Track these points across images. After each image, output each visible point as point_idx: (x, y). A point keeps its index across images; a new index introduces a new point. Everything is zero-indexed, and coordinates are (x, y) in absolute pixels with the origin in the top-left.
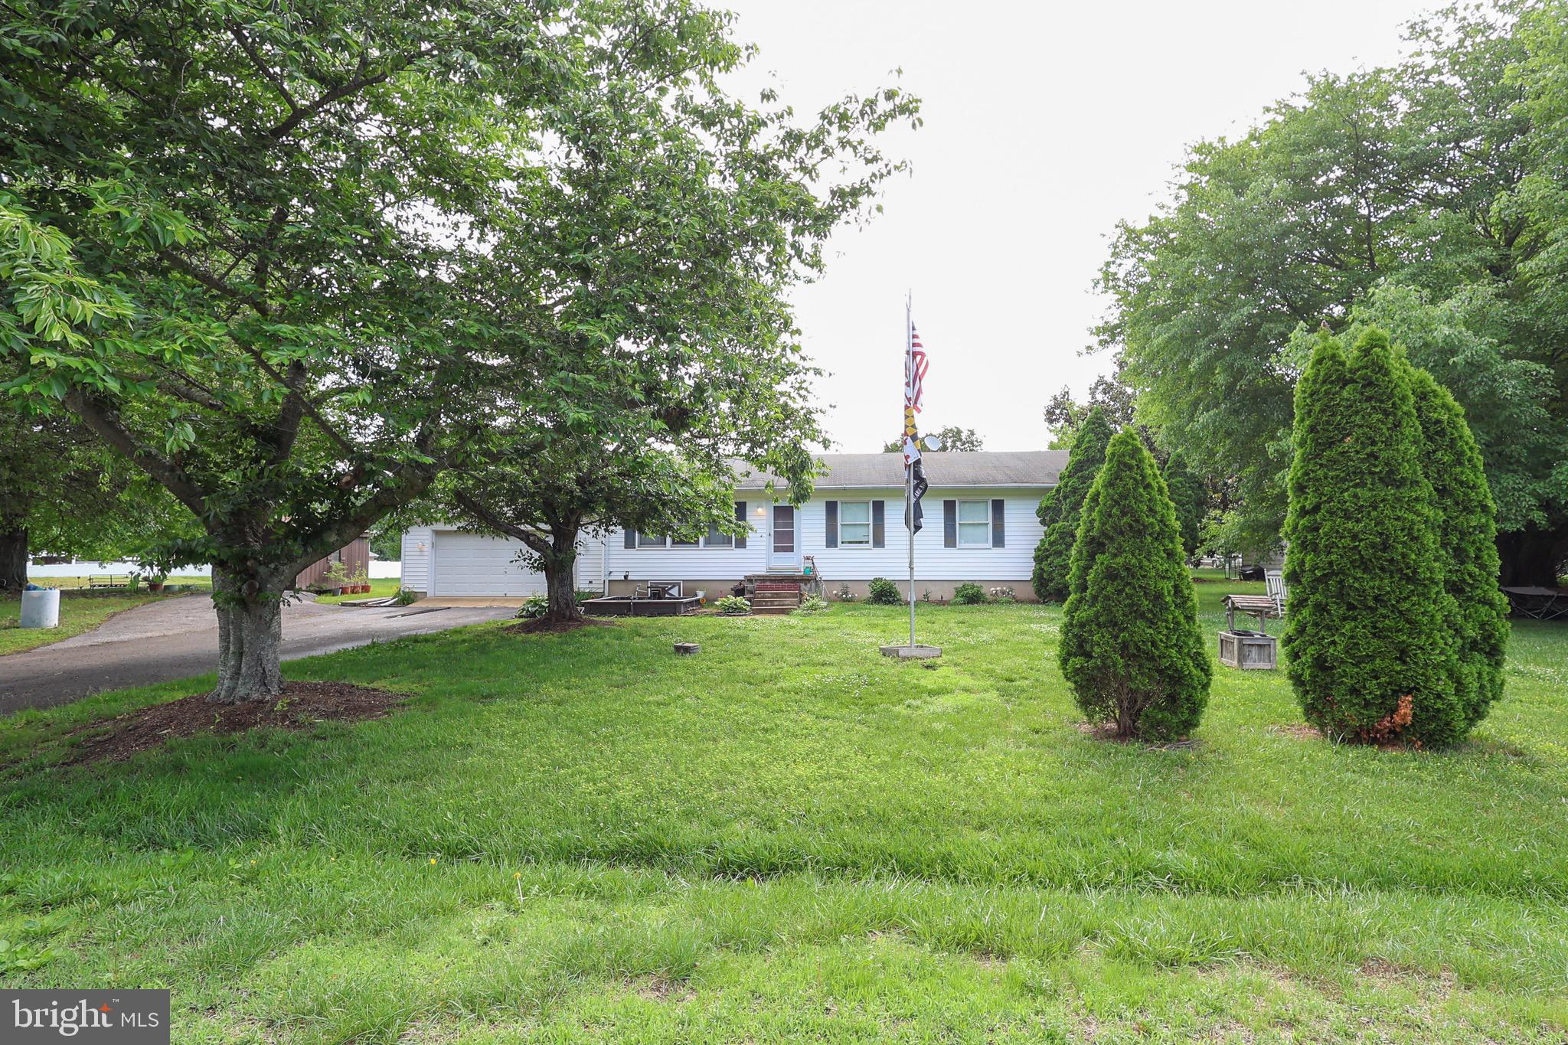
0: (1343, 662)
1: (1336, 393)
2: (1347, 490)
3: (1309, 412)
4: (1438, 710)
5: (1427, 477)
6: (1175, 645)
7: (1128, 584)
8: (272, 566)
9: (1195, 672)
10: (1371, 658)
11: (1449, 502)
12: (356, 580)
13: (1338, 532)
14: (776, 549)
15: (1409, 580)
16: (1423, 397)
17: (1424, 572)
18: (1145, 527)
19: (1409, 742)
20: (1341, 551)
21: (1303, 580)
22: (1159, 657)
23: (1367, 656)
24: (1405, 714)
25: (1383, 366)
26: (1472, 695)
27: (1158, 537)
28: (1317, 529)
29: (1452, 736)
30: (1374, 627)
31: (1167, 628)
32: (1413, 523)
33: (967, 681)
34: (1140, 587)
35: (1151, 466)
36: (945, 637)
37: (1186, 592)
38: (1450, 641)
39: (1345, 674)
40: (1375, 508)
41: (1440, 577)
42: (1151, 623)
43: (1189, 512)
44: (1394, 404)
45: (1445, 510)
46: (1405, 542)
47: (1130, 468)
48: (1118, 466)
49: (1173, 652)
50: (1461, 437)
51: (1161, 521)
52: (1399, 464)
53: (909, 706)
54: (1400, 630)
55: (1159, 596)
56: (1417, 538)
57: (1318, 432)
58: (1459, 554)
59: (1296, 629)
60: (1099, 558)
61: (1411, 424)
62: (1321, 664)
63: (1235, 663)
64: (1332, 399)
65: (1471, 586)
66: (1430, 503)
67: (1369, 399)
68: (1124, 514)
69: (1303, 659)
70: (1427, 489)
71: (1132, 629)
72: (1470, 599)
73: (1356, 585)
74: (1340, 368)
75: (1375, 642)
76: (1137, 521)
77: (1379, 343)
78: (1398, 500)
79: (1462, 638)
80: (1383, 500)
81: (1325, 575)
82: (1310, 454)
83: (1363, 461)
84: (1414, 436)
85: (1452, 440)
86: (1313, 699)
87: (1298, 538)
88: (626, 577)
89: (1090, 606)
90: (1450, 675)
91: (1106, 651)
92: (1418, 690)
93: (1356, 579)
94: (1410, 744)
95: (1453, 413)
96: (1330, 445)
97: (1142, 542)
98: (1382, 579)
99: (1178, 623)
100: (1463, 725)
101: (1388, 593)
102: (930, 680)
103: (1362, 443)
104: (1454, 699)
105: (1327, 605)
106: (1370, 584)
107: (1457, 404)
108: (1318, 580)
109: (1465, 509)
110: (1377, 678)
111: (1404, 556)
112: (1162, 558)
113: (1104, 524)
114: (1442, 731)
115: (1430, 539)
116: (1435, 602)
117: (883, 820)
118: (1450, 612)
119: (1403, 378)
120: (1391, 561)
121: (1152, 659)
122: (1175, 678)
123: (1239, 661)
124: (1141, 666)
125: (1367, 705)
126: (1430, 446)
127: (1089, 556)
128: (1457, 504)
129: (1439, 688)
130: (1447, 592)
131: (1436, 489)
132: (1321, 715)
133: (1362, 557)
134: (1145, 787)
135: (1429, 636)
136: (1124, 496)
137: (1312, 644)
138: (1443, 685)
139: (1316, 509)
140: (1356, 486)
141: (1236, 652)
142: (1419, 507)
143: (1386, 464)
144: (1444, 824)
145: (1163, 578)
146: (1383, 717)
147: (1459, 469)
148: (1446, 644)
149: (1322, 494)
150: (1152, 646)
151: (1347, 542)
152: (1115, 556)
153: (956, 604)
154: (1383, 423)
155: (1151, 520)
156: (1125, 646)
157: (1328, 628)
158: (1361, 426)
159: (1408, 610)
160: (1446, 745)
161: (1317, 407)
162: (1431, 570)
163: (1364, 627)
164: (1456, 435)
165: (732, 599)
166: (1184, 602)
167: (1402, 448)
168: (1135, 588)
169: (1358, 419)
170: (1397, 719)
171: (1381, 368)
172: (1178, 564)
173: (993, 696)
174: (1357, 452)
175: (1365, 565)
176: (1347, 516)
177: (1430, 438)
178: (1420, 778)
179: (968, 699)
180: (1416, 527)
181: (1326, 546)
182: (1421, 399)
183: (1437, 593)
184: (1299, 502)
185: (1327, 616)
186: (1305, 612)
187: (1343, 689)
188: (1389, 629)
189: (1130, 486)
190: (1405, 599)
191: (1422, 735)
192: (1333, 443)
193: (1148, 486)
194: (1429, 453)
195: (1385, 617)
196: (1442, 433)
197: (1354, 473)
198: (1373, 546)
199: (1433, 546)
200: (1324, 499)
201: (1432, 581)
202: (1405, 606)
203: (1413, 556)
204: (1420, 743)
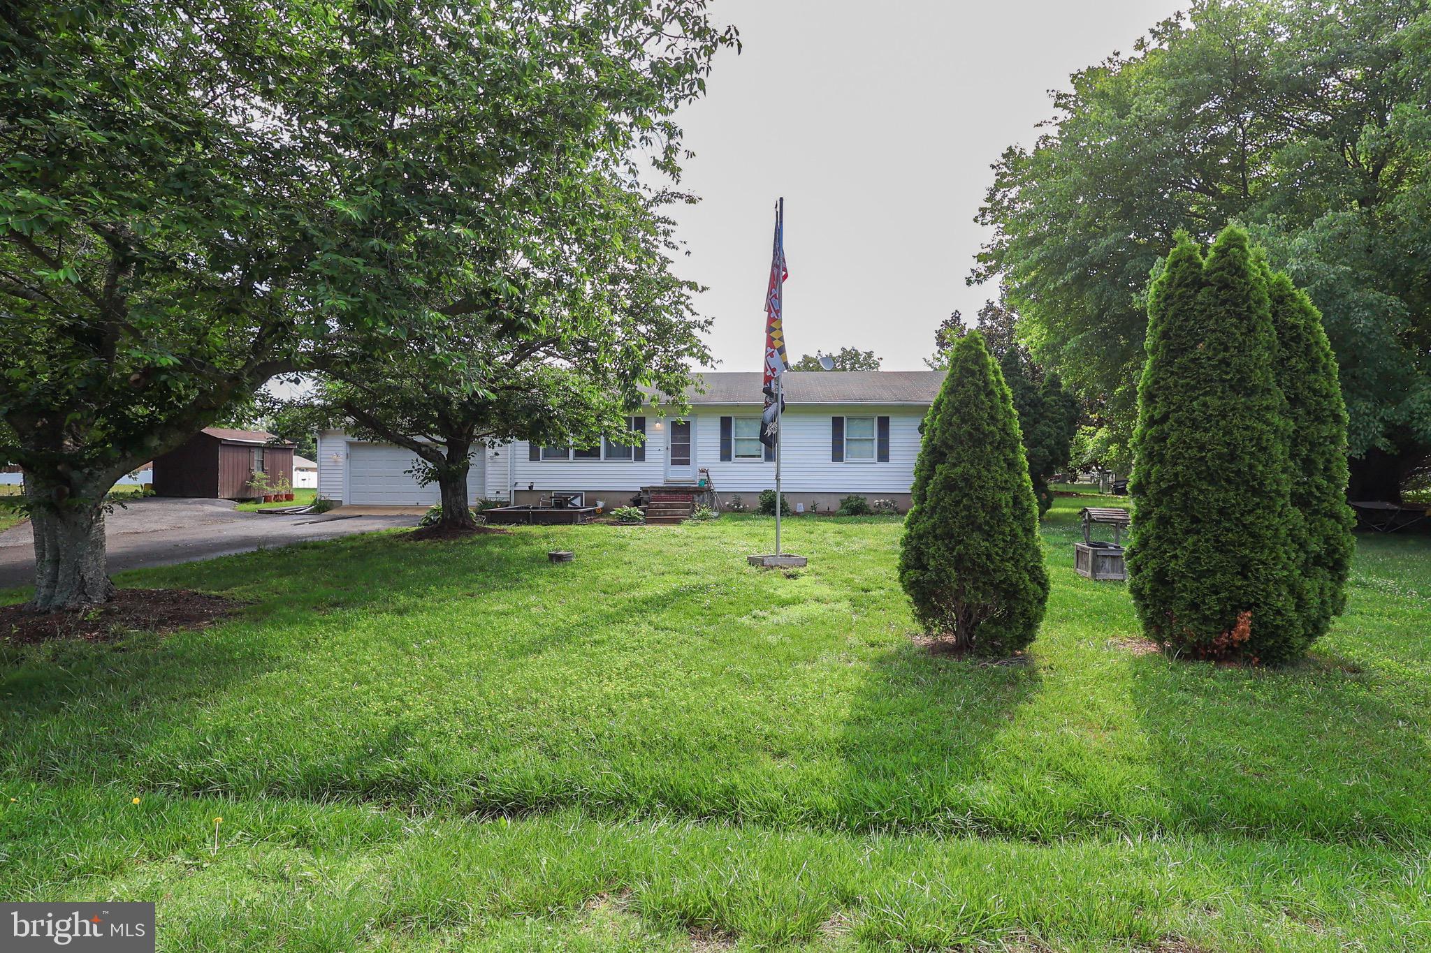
0: (1183, 576)
1: (1191, 297)
2: (1196, 398)
3: (1163, 316)
4: (1277, 627)
5: (1279, 385)
6: (1012, 558)
7: (966, 495)
8: (86, 471)
9: (1032, 586)
10: (1211, 572)
11: (1301, 411)
12: (280, 489)
13: (1185, 442)
14: (674, 463)
15: (1255, 492)
16: (1280, 300)
17: (1270, 484)
18: (986, 436)
19: (1246, 658)
20: (1187, 462)
21: (1148, 492)
22: (994, 571)
23: (1208, 570)
24: (1243, 630)
25: (1239, 267)
26: (1313, 611)
27: (999, 446)
28: (1164, 440)
29: (1290, 653)
30: (1217, 541)
31: (1004, 541)
32: (1262, 432)
33: (824, 591)
34: (978, 498)
35: (996, 372)
36: (817, 547)
37: (1026, 503)
38: (1293, 555)
39: (1185, 589)
40: (1224, 417)
41: (1287, 489)
42: (988, 536)
43: (1062, 429)
44: (1249, 307)
45: (1296, 419)
46: (1252, 453)
47: (973, 373)
48: (960, 372)
49: (1009, 565)
50: (1317, 343)
51: (1003, 430)
52: (1251, 371)
53: (755, 617)
54: (1244, 544)
55: (996, 508)
56: (1265, 449)
57: (1170, 338)
58: (1308, 466)
59: (1139, 543)
60: (939, 467)
61: (1266, 329)
62: (1161, 577)
63: (1089, 573)
64: (1186, 303)
65: (1318, 498)
66: (1281, 413)
67: (1224, 302)
68: (964, 421)
69: (1145, 573)
70: (1278, 397)
71: (968, 541)
72: (1316, 512)
73: (1201, 497)
74: (1197, 270)
75: (1217, 556)
76: (977, 429)
77: (1237, 242)
78: (1249, 408)
79: (1306, 552)
80: (1233, 409)
81: (1170, 487)
82: (1161, 361)
83: (1215, 367)
84: (1268, 342)
85: (1308, 347)
86: (1152, 613)
87: (1146, 449)
88: (531, 487)
89: (929, 518)
90: (1292, 590)
91: (940, 564)
92: (1258, 606)
93: (1201, 491)
94: (1248, 661)
95: (1310, 317)
96: (1183, 350)
97: (982, 451)
98: (1227, 491)
99: (1015, 536)
100: (1301, 641)
101: (1233, 505)
102: (786, 589)
103: (1215, 349)
104: (1294, 615)
105: (1171, 517)
106: (1216, 496)
107: (1315, 308)
108: (1163, 492)
109: (1317, 419)
110: (1217, 593)
111: (1251, 467)
112: (1002, 468)
113: (944, 433)
114: (1281, 647)
115: (1279, 450)
116: (1280, 515)
117: (678, 746)
118: (1295, 525)
119: (1260, 280)
120: (1238, 473)
121: (986, 572)
122: (1011, 593)
123: (1093, 572)
124: (976, 580)
125: (1206, 620)
126: (1285, 353)
127: (930, 466)
128: (1309, 413)
129: (1280, 604)
130: (1294, 505)
131: (1288, 398)
132: (1160, 630)
133: (1208, 468)
134: (967, 707)
135: (1272, 550)
136: (964, 403)
137: (1154, 557)
138: (1284, 600)
139: (1165, 418)
140: (1205, 394)
141: (1090, 563)
142: (1269, 416)
143: (1238, 371)
144: (1273, 751)
145: (1003, 489)
146: (1221, 633)
147: (1313, 377)
148: (1289, 558)
149: (1171, 403)
150: (987, 559)
151: (1193, 452)
152: (954, 465)
153: (841, 515)
154: (1236, 327)
155: (992, 428)
156: (960, 558)
157: (1171, 542)
158: (1214, 331)
159: (1252, 523)
160: (1283, 662)
161: (1170, 313)
162: (1278, 482)
163: (1207, 541)
164: (1312, 341)
165: (627, 509)
166: (1024, 514)
167: (1254, 354)
168: (972, 500)
169: (1211, 324)
170: (1236, 636)
171: (1238, 269)
172: (1020, 474)
173: (844, 606)
174: (1209, 359)
175: (1211, 478)
176: (1195, 425)
177: (1285, 345)
178: (1253, 697)
179: (815, 609)
180: (1265, 437)
181: (1173, 457)
182: (1278, 303)
183: (1283, 506)
184: (1148, 412)
185: (1170, 530)
186: (1149, 525)
187: (1182, 604)
188: (1232, 543)
189: (971, 393)
190: (1251, 512)
191: (1259, 651)
192: (1185, 350)
193: (991, 393)
194: (1282, 360)
195: (1228, 530)
196: (1297, 339)
197: (1205, 381)
198: (1220, 456)
199: (1281, 457)
200: (1173, 407)
201: (1278, 492)
202: (1249, 519)
203: (1260, 468)
204: (1257, 659)
